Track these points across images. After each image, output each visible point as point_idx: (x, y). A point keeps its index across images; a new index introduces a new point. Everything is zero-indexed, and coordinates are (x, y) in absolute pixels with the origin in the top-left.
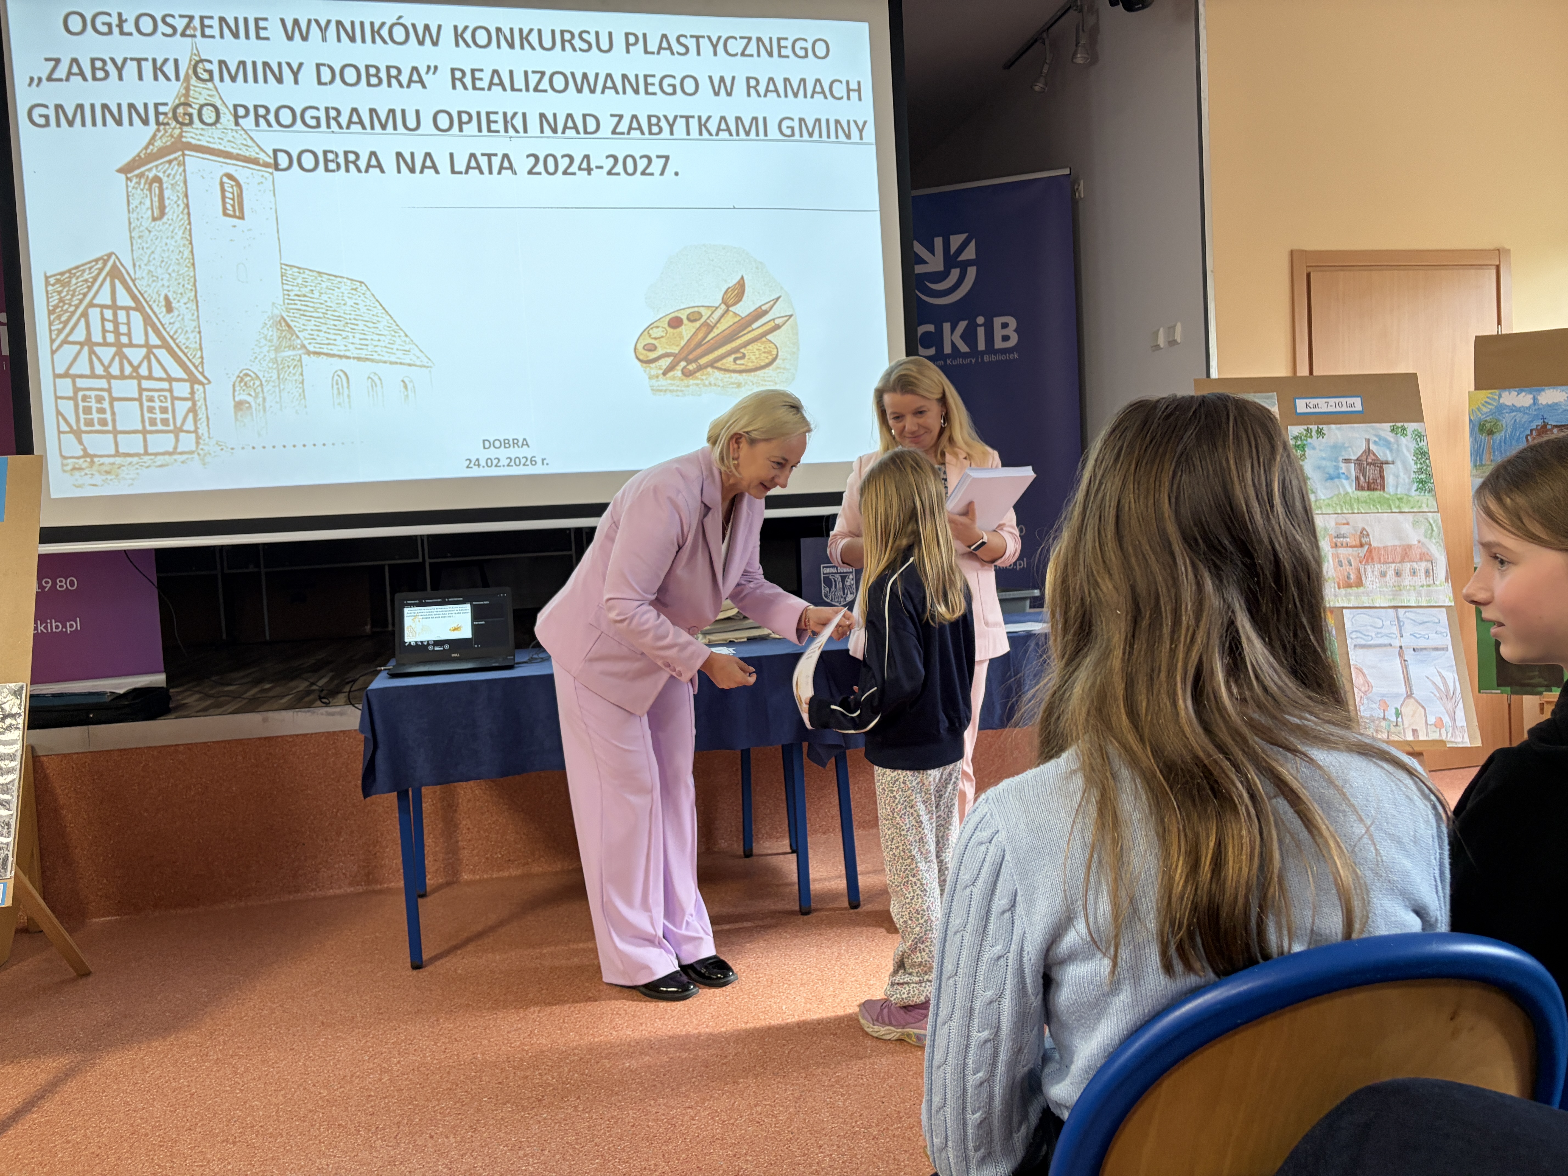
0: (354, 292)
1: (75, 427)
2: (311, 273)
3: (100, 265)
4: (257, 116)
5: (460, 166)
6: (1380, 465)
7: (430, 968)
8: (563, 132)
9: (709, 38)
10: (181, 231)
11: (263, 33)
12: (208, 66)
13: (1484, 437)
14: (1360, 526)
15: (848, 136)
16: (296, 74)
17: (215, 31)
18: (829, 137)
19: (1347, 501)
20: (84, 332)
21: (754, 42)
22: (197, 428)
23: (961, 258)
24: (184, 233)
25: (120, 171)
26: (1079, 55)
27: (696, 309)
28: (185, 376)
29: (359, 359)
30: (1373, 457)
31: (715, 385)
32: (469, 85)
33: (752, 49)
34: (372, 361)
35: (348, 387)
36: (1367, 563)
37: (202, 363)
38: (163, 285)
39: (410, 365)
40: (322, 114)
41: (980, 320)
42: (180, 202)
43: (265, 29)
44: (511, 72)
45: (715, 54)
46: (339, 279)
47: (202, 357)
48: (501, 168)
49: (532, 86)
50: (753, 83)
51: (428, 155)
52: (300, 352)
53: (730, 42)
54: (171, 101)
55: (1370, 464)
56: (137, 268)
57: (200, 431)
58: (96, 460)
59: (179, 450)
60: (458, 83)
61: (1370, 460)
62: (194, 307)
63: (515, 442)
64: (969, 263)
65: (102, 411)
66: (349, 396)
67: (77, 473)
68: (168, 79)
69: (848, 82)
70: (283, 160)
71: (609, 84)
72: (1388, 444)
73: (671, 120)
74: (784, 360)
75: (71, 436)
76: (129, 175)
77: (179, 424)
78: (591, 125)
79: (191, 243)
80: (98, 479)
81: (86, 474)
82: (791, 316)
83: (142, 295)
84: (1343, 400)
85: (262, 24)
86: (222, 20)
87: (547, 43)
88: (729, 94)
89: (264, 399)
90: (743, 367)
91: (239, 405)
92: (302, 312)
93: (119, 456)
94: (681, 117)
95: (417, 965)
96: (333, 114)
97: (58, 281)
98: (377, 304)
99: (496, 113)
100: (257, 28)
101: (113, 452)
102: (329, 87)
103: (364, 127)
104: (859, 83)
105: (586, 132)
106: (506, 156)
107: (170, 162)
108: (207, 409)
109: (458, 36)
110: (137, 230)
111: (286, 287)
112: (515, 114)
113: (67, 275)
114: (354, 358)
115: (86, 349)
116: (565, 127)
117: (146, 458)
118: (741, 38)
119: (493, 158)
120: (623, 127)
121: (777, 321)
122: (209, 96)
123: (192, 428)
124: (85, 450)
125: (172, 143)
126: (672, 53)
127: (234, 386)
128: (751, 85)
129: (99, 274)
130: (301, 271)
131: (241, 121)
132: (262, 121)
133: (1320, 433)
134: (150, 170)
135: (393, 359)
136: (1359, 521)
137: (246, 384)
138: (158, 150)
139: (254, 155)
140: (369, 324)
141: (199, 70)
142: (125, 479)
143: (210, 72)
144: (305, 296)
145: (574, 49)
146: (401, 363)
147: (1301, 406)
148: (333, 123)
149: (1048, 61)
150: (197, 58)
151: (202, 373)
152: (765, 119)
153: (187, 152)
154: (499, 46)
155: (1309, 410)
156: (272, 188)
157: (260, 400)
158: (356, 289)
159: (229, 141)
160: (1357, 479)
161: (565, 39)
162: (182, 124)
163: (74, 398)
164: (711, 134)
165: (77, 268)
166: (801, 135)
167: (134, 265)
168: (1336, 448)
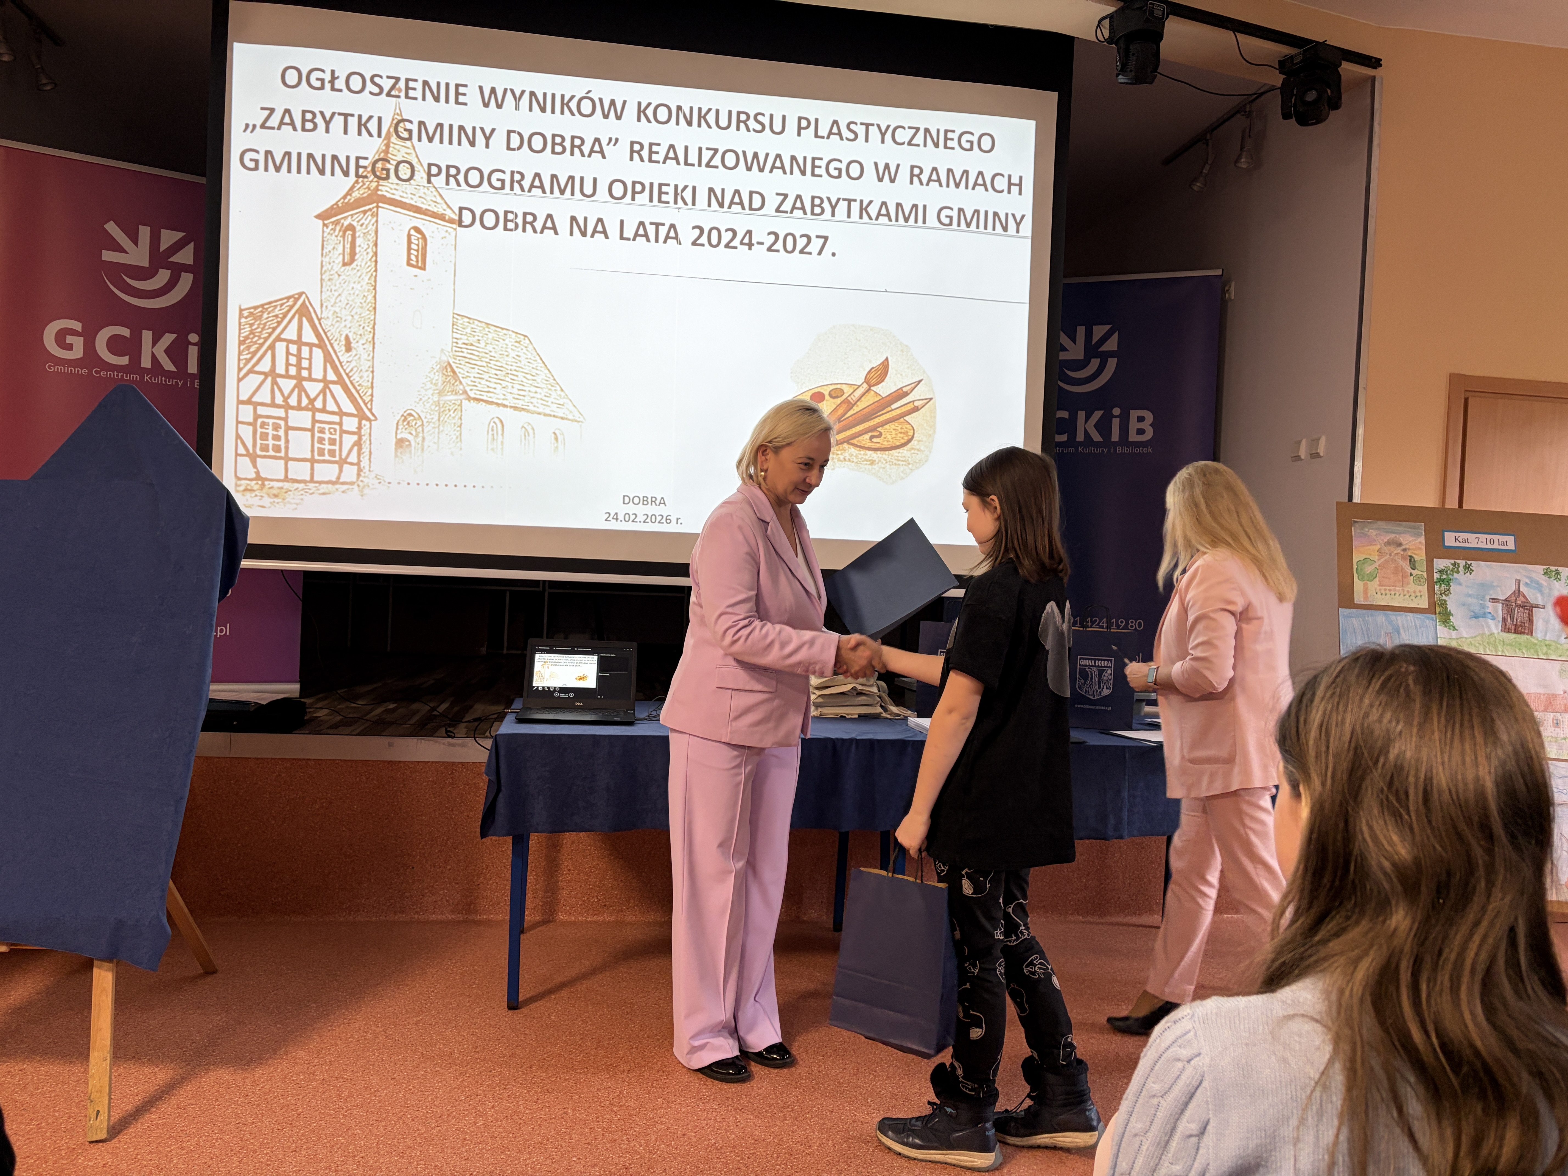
0: (517, 344)
1: (251, 451)
2: (480, 324)
3: (291, 302)
4: (448, 176)
5: (629, 232)
6: (1529, 608)
7: (525, 1010)
8: (730, 207)
9: (878, 126)
10: (368, 277)
11: (461, 99)
12: (408, 126)
15: (1005, 229)
16: (487, 139)
17: (418, 94)
18: (986, 228)
19: (1491, 642)
20: (269, 364)
21: (921, 133)
22: (359, 461)
23: (1102, 349)
24: (369, 279)
25: (318, 217)
26: (1243, 160)
27: (839, 386)
28: (355, 412)
29: (515, 408)
30: (1523, 599)
31: (849, 460)
32: (646, 157)
33: (920, 138)
34: (528, 411)
35: (502, 435)
37: (372, 400)
38: (345, 326)
39: (562, 418)
40: (507, 178)
41: (1116, 411)
42: (369, 250)
43: (464, 94)
44: (686, 148)
45: (883, 142)
46: (505, 331)
47: (372, 395)
48: (667, 237)
49: (704, 161)
50: (916, 171)
51: (600, 220)
52: (462, 397)
53: (899, 131)
54: (372, 156)
55: (1519, 606)
56: (324, 308)
57: (362, 464)
58: (266, 483)
59: (341, 480)
60: (636, 155)
61: (1519, 602)
62: (371, 349)
63: (653, 500)
64: (1111, 354)
65: (277, 438)
66: (502, 442)
67: (248, 494)
68: (371, 135)
69: (1010, 176)
70: (467, 218)
71: (778, 164)
72: (1539, 587)
73: (834, 202)
74: (919, 441)
75: (247, 459)
76: (326, 222)
77: (344, 456)
78: (757, 201)
79: (375, 289)
80: (267, 501)
81: (256, 496)
82: (931, 399)
83: (325, 333)
84: (1496, 537)
85: (461, 90)
86: (426, 83)
87: (723, 122)
88: (892, 181)
89: (424, 438)
90: (878, 446)
91: (400, 443)
92: (467, 360)
93: (288, 482)
94: (844, 200)
95: (514, 1005)
96: (517, 177)
97: (251, 314)
98: (538, 358)
99: (668, 185)
100: (457, 94)
101: (282, 477)
102: (516, 152)
103: (544, 192)
104: (1021, 178)
105: (751, 208)
106: (673, 226)
107: (365, 212)
108: (370, 444)
109: (641, 111)
110: (328, 273)
111: (455, 335)
112: (686, 187)
113: (260, 309)
114: (511, 407)
115: (270, 379)
116: (732, 203)
117: (311, 485)
118: (910, 128)
119: (660, 227)
120: (787, 206)
121: (916, 404)
122: (407, 153)
123: (355, 461)
124: (258, 473)
125: (369, 195)
126: (842, 139)
127: (397, 424)
128: (915, 174)
129: (289, 311)
130: (471, 321)
131: (433, 179)
132: (452, 180)
133: (1468, 568)
134: (346, 218)
135: (548, 411)
137: (408, 423)
138: (355, 200)
139: (441, 211)
140: (528, 376)
141: (400, 129)
142: (291, 503)
143: (410, 132)
144: (472, 345)
145: (748, 130)
146: (554, 416)
148: (516, 185)
149: (1209, 162)
150: (399, 118)
151: (370, 410)
152: (925, 207)
153: (380, 205)
154: (678, 124)
155: (1458, 544)
156: (453, 243)
157: (420, 439)
158: (519, 342)
159: (420, 197)
160: (1504, 620)
161: (741, 120)
162: (380, 178)
163: (253, 424)
164: (870, 218)
165: (270, 303)
166: (959, 225)
167: (322, 305)
168: (1484, 586)
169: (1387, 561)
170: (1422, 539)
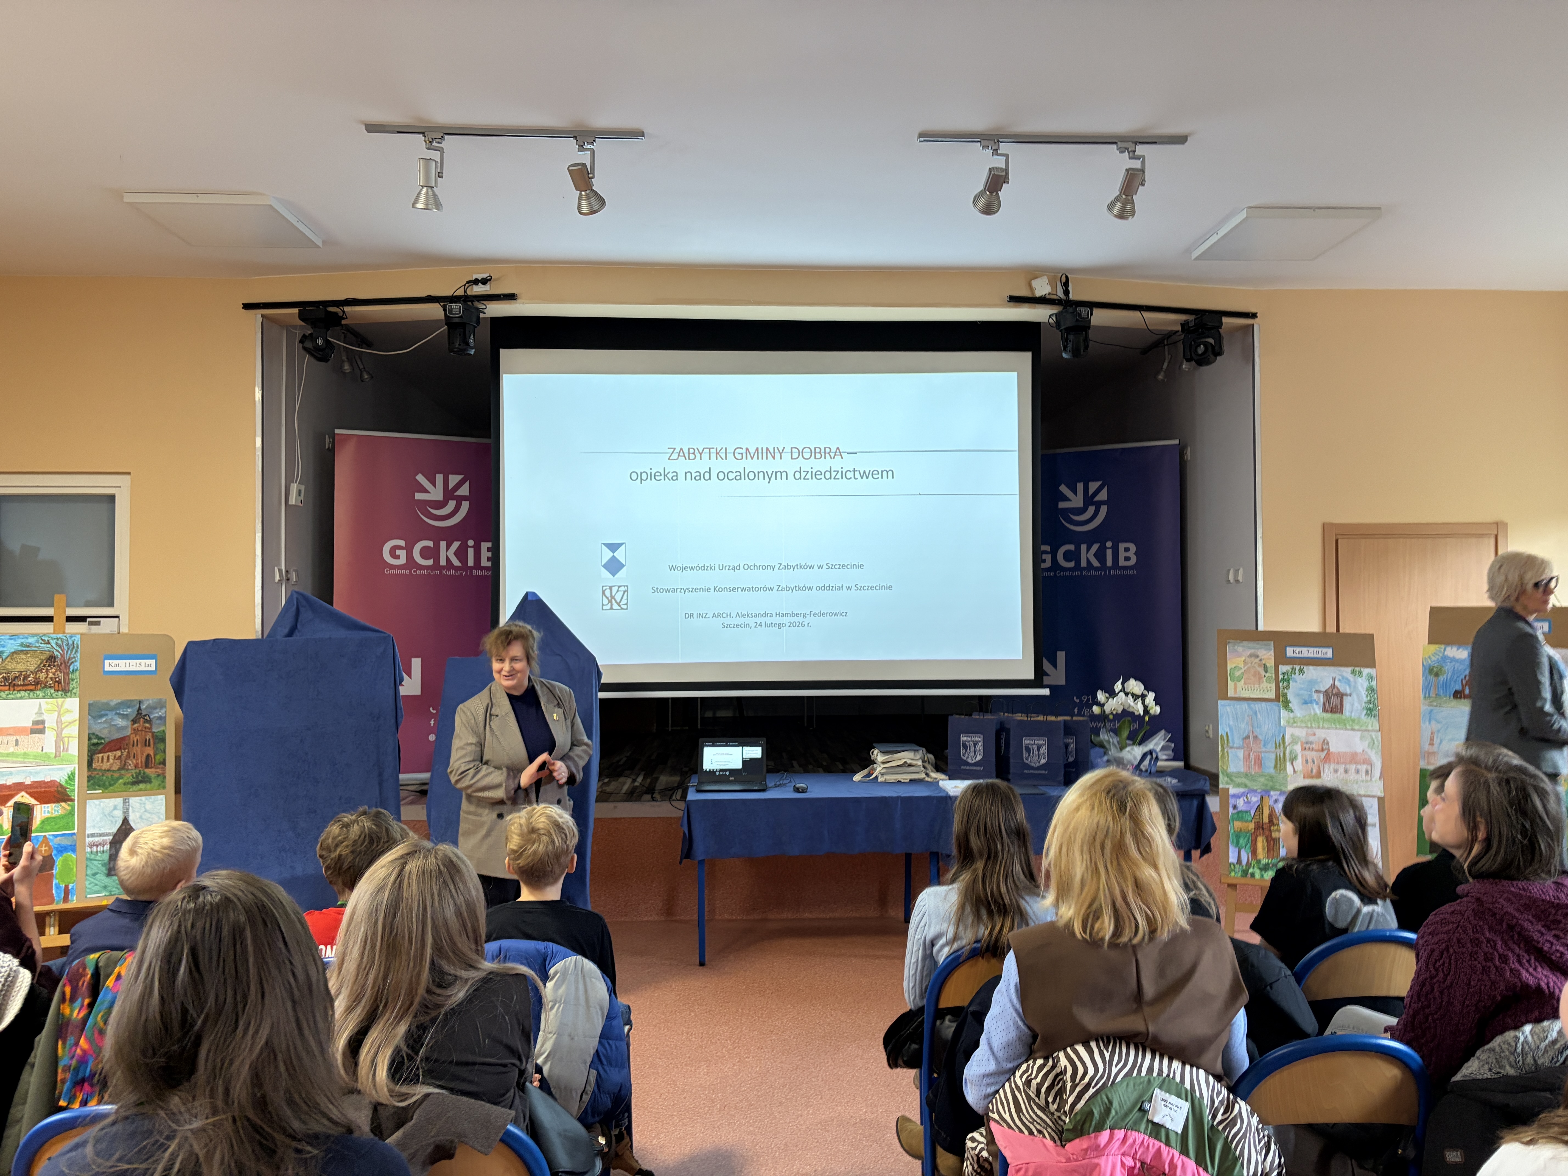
6: (1341, 696)
7: (710, 966)
13: (1432, 677)
14: (1323, 736)
19: (1315, 718)
23: (1096, 499)
30: (1337, 691)
36: (1325, 762)
41: (1109, 544)
55: (1334, 695)
61: (1334, 693)
64: (1102, 502)
72: (1348, 682)
84: (1320, 650)
95: (703, 964)
136: (1321, 734)
147: (1290, 652)
149: (1166, 361)
155: (1295, 655)
160: (1324, 704)
168: (1312, 682)
169: (1248, 668)
170: (1272, 652)
